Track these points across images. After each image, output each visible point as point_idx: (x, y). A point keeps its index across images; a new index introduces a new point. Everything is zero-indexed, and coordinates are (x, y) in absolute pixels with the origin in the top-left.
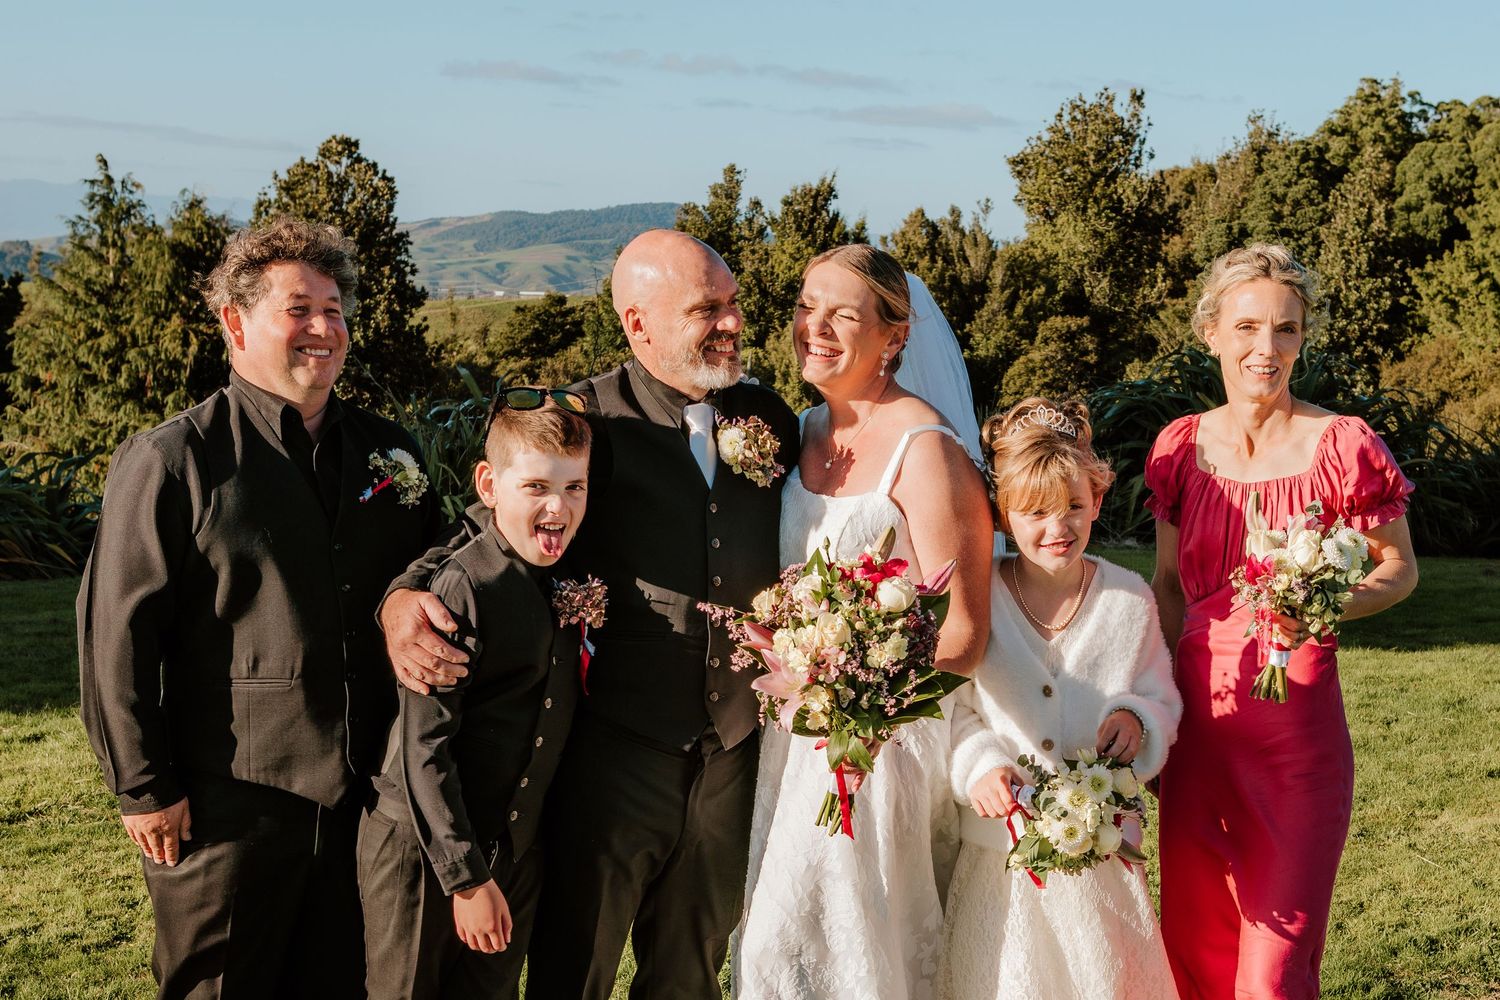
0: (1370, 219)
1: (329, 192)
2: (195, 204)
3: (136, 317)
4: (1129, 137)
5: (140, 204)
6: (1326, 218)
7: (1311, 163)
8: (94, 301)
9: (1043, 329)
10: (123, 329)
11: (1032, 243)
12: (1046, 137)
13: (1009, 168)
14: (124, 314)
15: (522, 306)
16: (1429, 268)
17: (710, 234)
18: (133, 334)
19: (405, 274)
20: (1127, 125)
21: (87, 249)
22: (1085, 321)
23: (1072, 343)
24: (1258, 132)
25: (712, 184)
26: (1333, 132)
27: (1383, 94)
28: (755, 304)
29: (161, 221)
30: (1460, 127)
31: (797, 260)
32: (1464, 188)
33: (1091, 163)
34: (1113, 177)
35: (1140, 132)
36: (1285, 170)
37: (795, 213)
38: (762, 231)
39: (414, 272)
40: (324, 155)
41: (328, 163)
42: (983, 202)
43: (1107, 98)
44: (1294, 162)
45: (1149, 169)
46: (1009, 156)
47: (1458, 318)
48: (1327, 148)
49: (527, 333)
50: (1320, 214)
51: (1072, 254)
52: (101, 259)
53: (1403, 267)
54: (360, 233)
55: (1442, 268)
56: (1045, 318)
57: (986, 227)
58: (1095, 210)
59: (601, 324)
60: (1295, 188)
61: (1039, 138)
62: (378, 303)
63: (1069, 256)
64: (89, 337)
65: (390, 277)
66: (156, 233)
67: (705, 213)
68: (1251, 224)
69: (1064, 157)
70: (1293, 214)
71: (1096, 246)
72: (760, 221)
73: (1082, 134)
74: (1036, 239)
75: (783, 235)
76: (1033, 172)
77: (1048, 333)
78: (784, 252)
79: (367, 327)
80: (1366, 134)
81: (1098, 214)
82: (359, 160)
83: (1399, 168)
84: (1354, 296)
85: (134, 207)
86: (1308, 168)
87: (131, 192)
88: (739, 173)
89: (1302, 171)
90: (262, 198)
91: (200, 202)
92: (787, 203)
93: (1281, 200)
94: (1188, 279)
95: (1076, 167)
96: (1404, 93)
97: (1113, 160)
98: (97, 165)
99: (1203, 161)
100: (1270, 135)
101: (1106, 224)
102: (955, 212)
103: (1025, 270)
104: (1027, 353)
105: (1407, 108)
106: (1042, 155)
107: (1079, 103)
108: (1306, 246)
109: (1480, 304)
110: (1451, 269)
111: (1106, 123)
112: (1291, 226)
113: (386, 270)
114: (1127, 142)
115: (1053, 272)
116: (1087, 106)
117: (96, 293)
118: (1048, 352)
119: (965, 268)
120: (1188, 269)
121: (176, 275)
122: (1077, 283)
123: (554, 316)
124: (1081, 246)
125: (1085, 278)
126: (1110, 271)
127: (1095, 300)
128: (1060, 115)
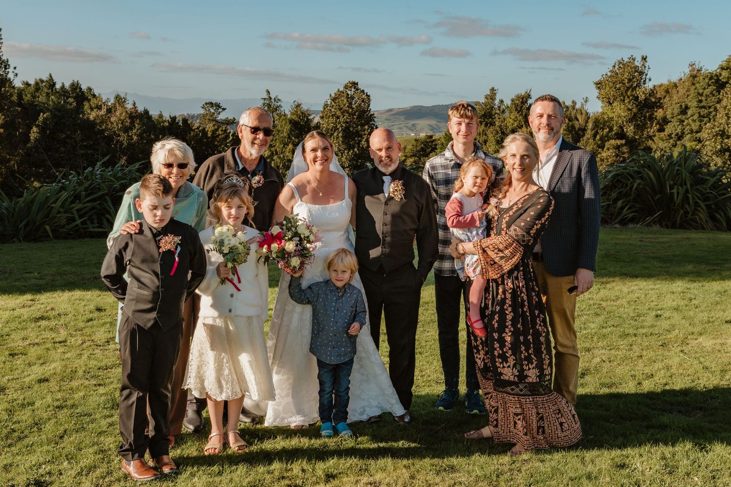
1: (347, 101)
2: (298, 106)
4: (641, 73)
5: (280, 106)
6: (719, 101)
7: (713, 81)
9: (607, 145)
10: (273, 149)
11: (604, 113)
12: (609, 74)
13: (594, 86)
15: (417, 139)
17: (485, 113)
18: (276, 151)
20: (640, 69)
22: (623, 141)
23: (619, 150)
24: (693, 70)
25: (485, 94)
26: (723, 69)
28: (500, 137)
29: (287, 112)
31: (515, 121)
33: (626, 83)
34: (635, 88)
35: (646, 71)
36: (703, 83)
37: (515, 104)
38: (503, 111)
40: (345, 88)
41: (347, 91)
42: (585, 98)
43: (632, 59)
44: (707, 80)
45: (650, 85)
46: (595, 82)
48: (721, 75)
49: (418, 148)
50: (717, 100)
51: (619, 117)
54: (358, 114)
56: (608, 140)
57: (586, 108)
58: (628, 100)
59: (442, 145)
60: (707, 90)
61: (606, 75)
62: (363, 138)
65: (368, 129)
66: (285, 116)
67: (483, 105)
68: (689, 104)
69: (616, 81)
70: (706, 100)
71: (629, 114)
72: (503, 107)
73: (623, 73)
75: (511, 112)
76: (604, 87)
77: (609, 146)
78: (511, 118)
79: (359, 146)
81: (629, 102)
82: (357, 90)
85: (278, 107)
86: (712, 82)
87: (277, 102)
88: (495, 90)
89: (710, 83)
90: (326, 103)
91: (300, 105)
93: (701, 95)
94: (666, 125)
95: (620, 85)
97: (634, 82)
98: (266, 93)
99: (672, 81)
100: (698, 70)
101: (632, 106)
102: (574, 102)
103: (600, 124)
104: (601, 154)
106: (607, 80)
107: (621, 61)
108: (712, 112)
111: (632, 68)
112: (705, 105)
113: (366, 127)
114: (640, 75)
115: (612, 124)
116: (625, 62)
118: (609, 153)
119: (576, 122)
120: (665, 121)
121: (291, 130)
122: (621, 127)
123: (429, 142)
124: (623, 114)
125: (624, 126)
126: (634, 123)
127: (628, 134)
128: (614, 66)
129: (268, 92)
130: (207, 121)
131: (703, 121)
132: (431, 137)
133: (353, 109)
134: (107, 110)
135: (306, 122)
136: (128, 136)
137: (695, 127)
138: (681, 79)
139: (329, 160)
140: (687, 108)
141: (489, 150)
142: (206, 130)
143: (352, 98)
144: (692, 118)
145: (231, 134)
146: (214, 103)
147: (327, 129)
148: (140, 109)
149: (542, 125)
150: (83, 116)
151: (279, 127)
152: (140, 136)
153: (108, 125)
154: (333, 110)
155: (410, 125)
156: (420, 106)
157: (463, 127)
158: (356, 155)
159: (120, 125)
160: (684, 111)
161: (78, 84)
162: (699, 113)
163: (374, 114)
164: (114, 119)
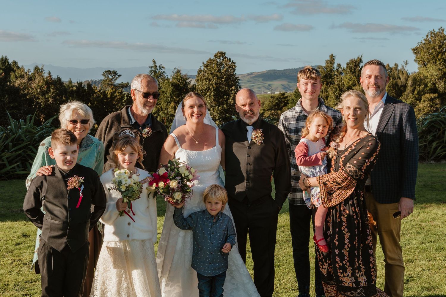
1: (217, 67)
2: (178, 72)
3: (162, 103)
5: (164, 72)
9: (423, 98)
10: (159, 106)
11: (420, 73)
12: (423, 42)
13: (412, 51)
14: (159, 102)
15: (273, 96)
17: (326, 74)
18: (161, 108)
22: (436, 95)
23: (432, 102)
25: (326, 60)
28: (338, 93)
29: (169, 77)
31: (350, 80)
33: (437, 49)
37: (350, 67)
38: (341, 73)
40: (216, 57)
41: (217, 59)
42: (405, 61)
43: (442, 30)
46: (412, 48)
49: (274, 104)
51: (432, 75)
54: (225, 77)
56: (424, 94)
57: (406, 69)
58: (439, 62)
59: (293, 101)
61: (421, 43)
62: (231, 96)
63: (431, 76)
65: (235, 89)
66: (168, 80)
67: (324, 68)
69: (429, 48)
71: (439, 73)
72: (340, 70)
73: (434, 41)
74: (421, 71)
75: (346, 74)
76: (420, 52)
77: (425, 99)
78: (346, 78)
79: (227, 103)
81: (440, 64)
82: (225, 58)
85: (162, 73)
87: (162, 69)
88: (334, 56)
90: (200, 69)
91: (180, 71)
95: (433, 50)
98: (153, 63)
101: (442, 66)
102: (396, 65)
103: (417, 81)
104: (418, 105)
106: (422, 47)
107: (433, 32)
111: (441, 37)
113: (233, 88)
115: (427, 81)
116: (436, 32)
118: (425, 104)
119: (399, 81)
121: (173, 91)
122: (434, 84)
123: (282, 99)
124: (435, 73)
125: (436, 83)
126: (444, 80)
127: (439, 89)
128: (427, 36)
129: (154, 62)
130: (106, 85)
132: (284, 94)
133: (221, 73)
134: (29, 78)
135: (184, 85)
136: (45, 98)
139: (203, 115)
141: (330, 103)
142: (106, 92)
143: (221, 64)
145: (125, 95)
146: (112, 71)
147: (202, 90)
148: (54, 77)
149: (371, 84)
150: (10, 83)
151: (163, 89)
152: (54, 98)
153: (29, 90)
154: (206, 74)
155: (267, 85)
156: (275, 70)
157: (309, 87)
158: (224, 110)
159: (39, 90)
161: (6, 59)
163: (238, 77)
164: (34, 86)
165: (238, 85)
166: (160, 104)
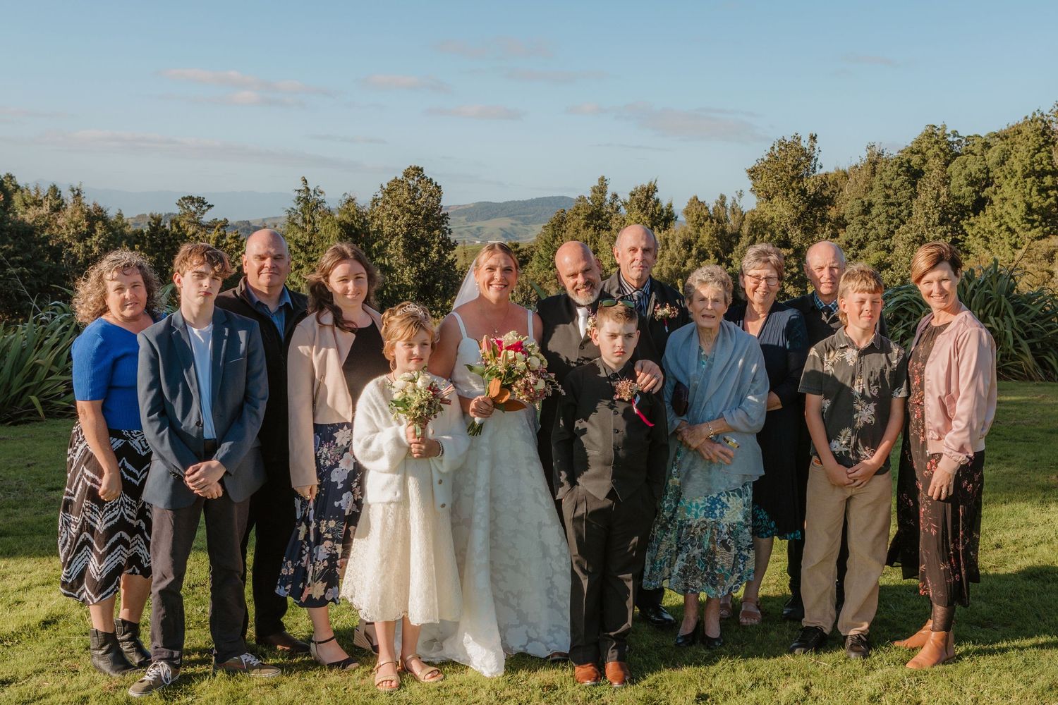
0: (938, 196)
1: (409, 194)
2: (350, 201)
4: (809, 158)
5: (323, 202)
6: (915, 195)
7: (904, 169)
8: (299, 251)
11: (760, 212)
12: (766, 158)
13: (747, 175)
16: (972, 220)
17: (592, 213)
19: (445, 234)
20: (808, 151)
21: (296, 224)
22: (791, 251)
24: (872, 154)
25: (593, 186)
26: (912, 152)
27: (937, 132)
30: (980, 148)
32: (983, 179)
33: (790, 171)
34: (801, 179)
35: (815, 155)
36: (891, 171)
37: (637, 200)
38: (618, 208)
39: (450, 233)
40: (406, 176)
41: (408, 180)
42: (739, 192)
43: (797, 138)
44: (895, 168)
45: (819, 172)
46: (747, 169)
47: (989, 245)
48: (911, 160)
50: (909, 194)
51: (782, 217)
52: (303, 230)
53: (958, 221)
54: (424, 213)
55: (980, 220)
57: (740, 205)
58: (793, 194)
60: (896, 181)
61: (763, 159)
62: (433, 248)
63: (780, 218)
64: (296, 269)
65: (439, 236)
66: (331, 215)
67: (589, 201)
68: (874, 200)
69: (776, 169)
70: (896, 194)
71: (794, 213)
72: (617, 203)
73: (785, 157)
74: (763, 210)
75: (630, 211)
76: (760, 176)
78: (632, 219)
79: (427, 259)
80: (930, 153)
81: (794, 197)
82: (423, 178)
83: (948, 169)
84: (932, 235)
85: (320, 203)
86: (902, 171)
87: (318, 195)
88: (606, 180)
89: (899, 172)
90: (376, 197)
91: (353, 200)
92: (633, 195)
93: (890, 187)
94: (840, 228)
95: (783, 173)
96: (947, 132)
97: (801, 169)
98: (301, 183)
99: (842, 169)
100: (879, 155)
101: (798, 202)
102: (723, 197)
103: (758, 227)
105: (950, 139)
106: (764, 167)
107: (782, 141)
108: (904, 210)
109: (1001, 238)
110: (984, 221)
111: (797, 151)
112: (894, 201)
113: (437, 232)
114: (808, 161)
115: (773, 226)
116: (787, 143)
117: (300, 247)
119: (728, 225)
120: (841, 223)
122: (784, 232)
124: (786, 213)
125: (788, 230)
126: (801, 225)
127: (793, 240)
128: (773, 148)
129: (305, 181)
131: (892, 223)
133: (416, 205)
136: (85, 246)
137: (882, 230)
138: (857, 166)
140: (871, 205)
143: (416, 190)
144: (877, 219)
146: (195, 197)
154: (389, 207)
160: (867, 209)
162: (887, 212)
163: (447, 214)
164: (62, 221)
165: (446, 228)
166: (316, 260)
